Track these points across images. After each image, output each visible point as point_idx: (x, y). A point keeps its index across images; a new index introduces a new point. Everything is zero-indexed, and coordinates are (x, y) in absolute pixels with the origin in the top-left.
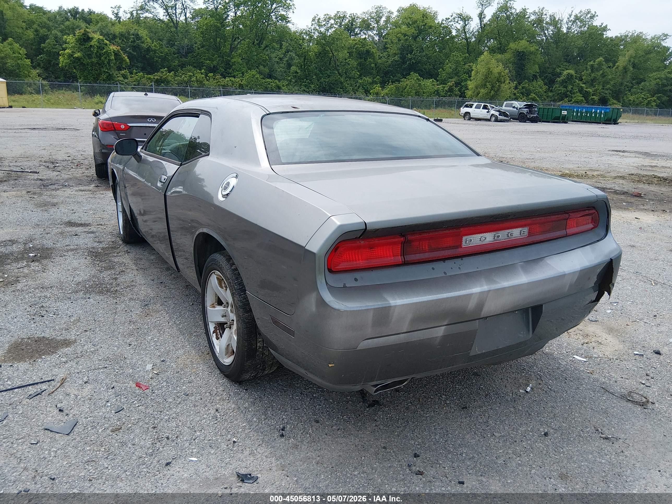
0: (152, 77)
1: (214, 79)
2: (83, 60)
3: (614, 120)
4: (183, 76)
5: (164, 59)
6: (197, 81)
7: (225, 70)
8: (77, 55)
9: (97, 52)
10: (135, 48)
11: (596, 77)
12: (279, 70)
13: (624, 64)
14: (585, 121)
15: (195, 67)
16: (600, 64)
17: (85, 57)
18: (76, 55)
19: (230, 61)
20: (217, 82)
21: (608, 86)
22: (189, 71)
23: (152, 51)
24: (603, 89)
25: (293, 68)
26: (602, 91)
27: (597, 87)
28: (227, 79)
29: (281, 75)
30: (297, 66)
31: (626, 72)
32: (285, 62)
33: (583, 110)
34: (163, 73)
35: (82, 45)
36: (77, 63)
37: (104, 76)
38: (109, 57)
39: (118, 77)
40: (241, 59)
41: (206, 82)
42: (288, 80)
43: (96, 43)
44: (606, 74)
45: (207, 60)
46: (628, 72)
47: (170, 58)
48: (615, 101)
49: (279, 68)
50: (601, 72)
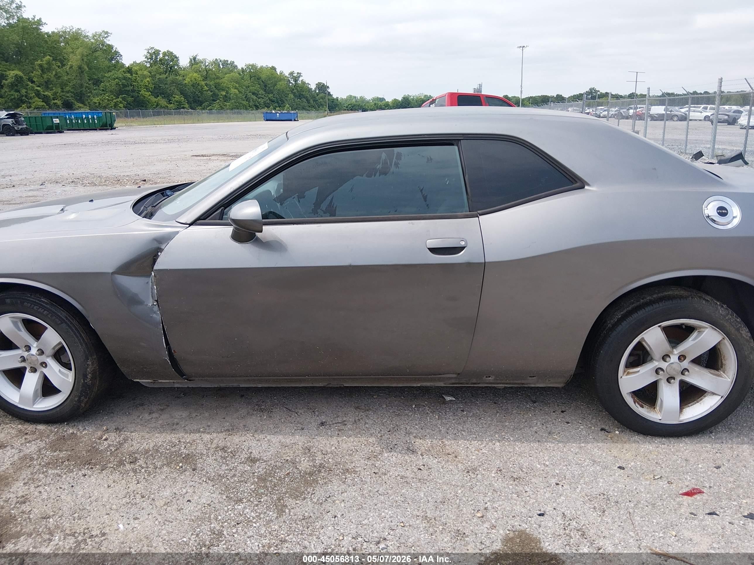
3: (109, 125)
11: (50, 79)
13: (79, 63)
14: (78, 128)
16: (48, 63)
21: (68, 88)
24: (63, 92)
26: (62, 94)
27: (55, 91)
31: (82, 72)
33: (71, 116)
44: (59, 75)
46: (84, 72)
48: (81, 105)
50: (54, 73)
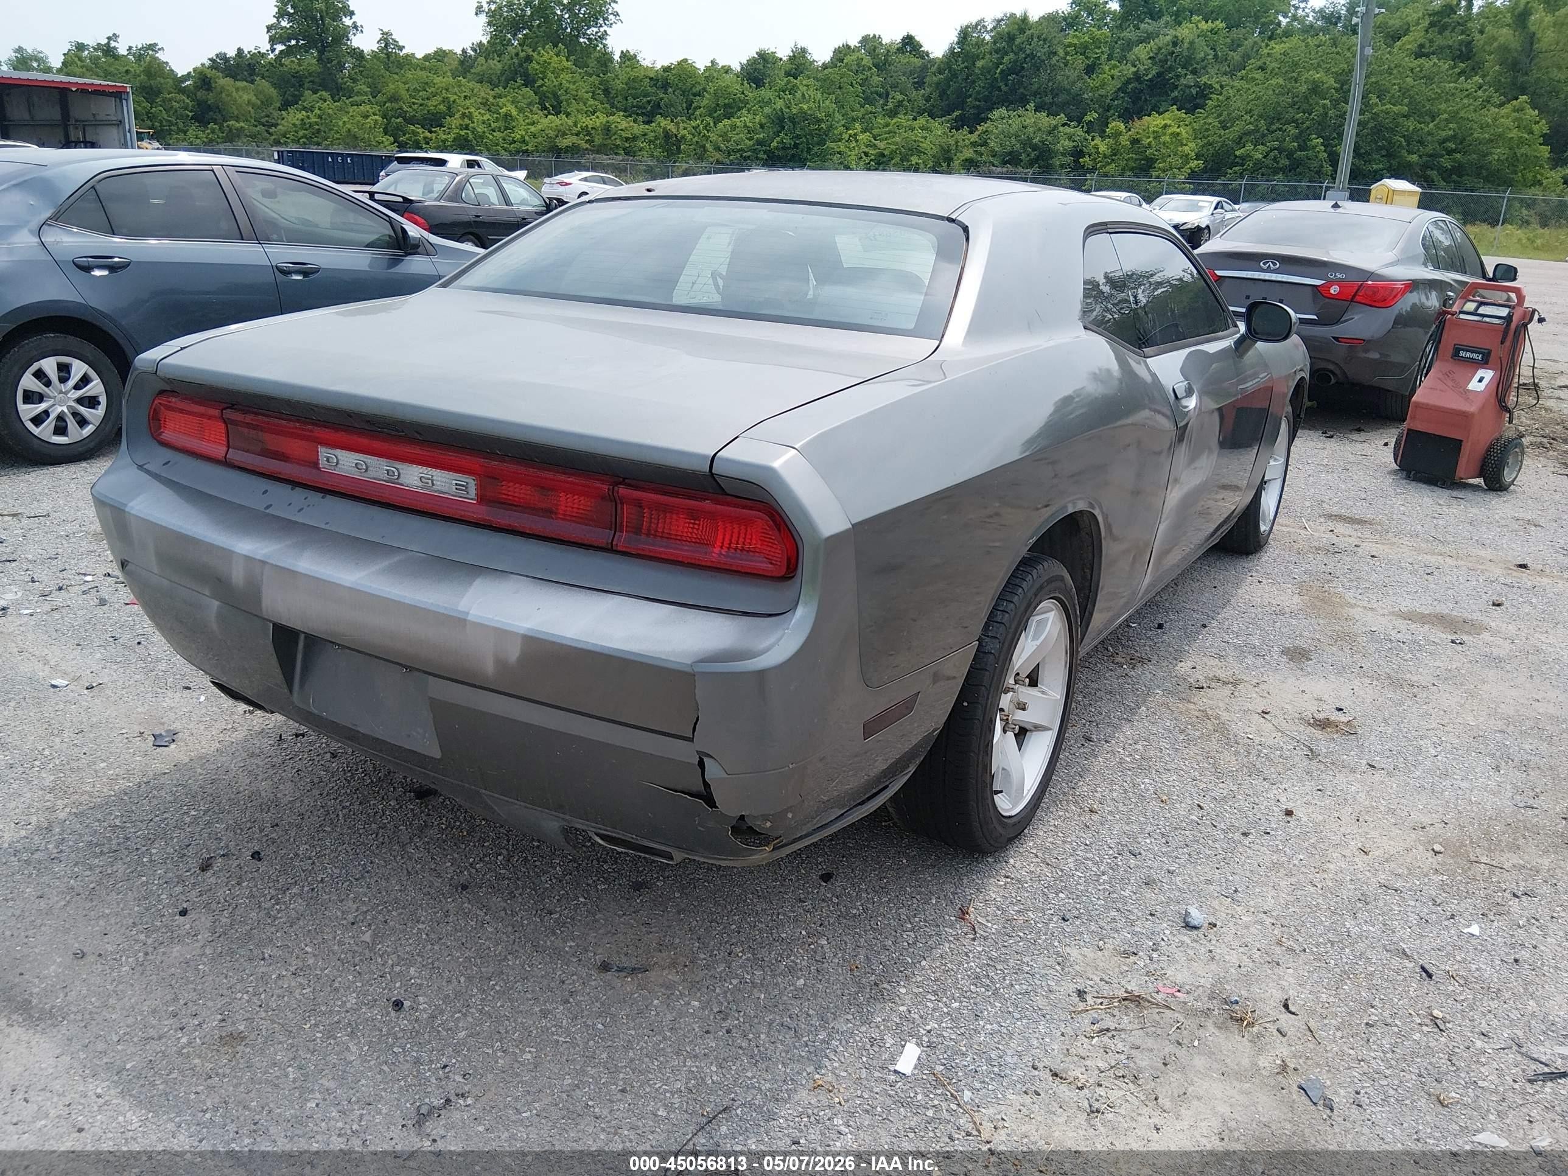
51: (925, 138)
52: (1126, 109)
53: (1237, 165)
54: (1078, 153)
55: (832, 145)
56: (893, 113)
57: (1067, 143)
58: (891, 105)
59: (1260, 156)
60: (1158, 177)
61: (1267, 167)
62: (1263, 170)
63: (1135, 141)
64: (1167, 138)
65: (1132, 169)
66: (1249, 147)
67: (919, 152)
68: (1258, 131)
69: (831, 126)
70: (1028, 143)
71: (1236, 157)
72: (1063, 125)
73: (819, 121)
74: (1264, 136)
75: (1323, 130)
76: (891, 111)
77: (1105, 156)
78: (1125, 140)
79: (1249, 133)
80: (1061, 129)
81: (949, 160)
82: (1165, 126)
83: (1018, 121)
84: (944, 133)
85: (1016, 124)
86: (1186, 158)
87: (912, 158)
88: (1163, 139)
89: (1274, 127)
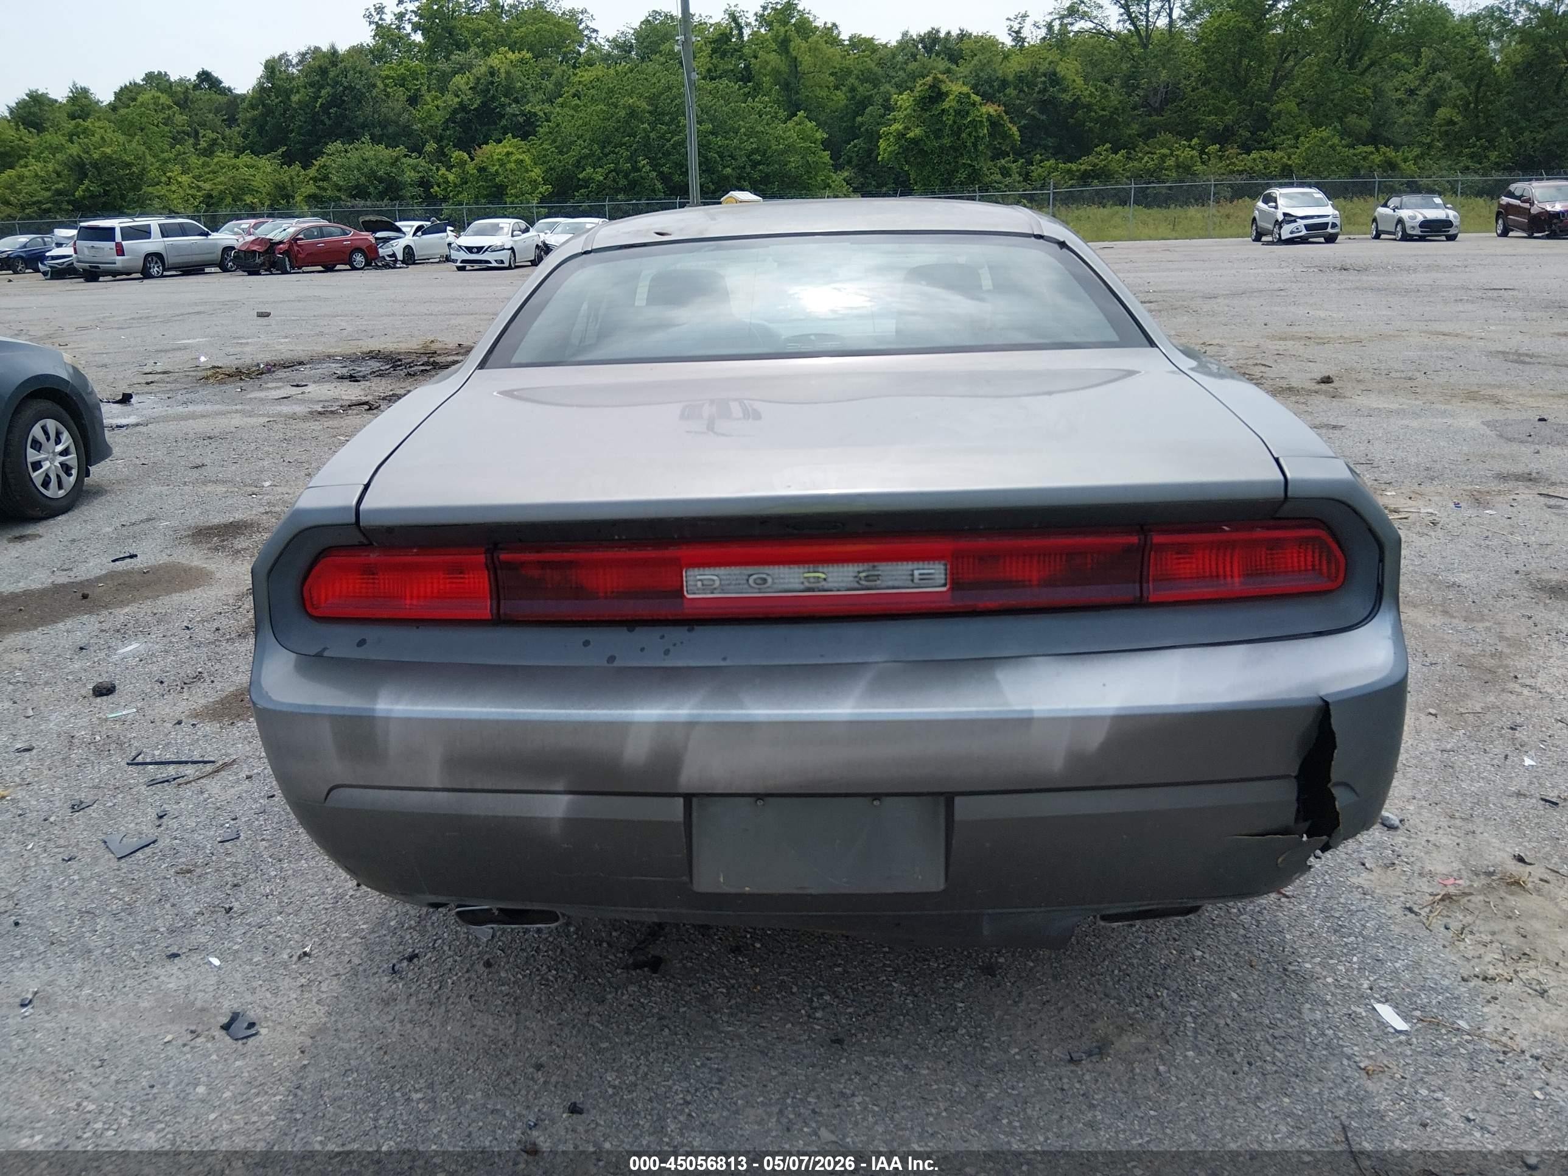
0: (1074, 167)
1: (1221, 157)
2: (925, 144)
4: (1146, 159)
5: (1109, 122)
6: (1178, 166)
7: (1253, 133)
8: (915, 132)
9: (955, 122)
10: (1046, 105)
12: (1402, 120)
15: (1179, 133)
17: (928, 137)
18: (911, 135)
19: (1267, 110)
20: (1228, 165)
22: (1162, 146)
23: (1084, 106)
25: (1443, 113)
28: (1254, 155)
29: (1406, 134)
30: (1455, 106)
32: (1420, 99)
34: (1102, 156)
35: (926, 110)
36: (912, 149)
37: (962, 175)
38: (976, 131)
39: (991, 174)
40: (1298, 105)
41: (1199, 167)
42: (1421, 144)
43: (954, 104)
45: (1210, 113)
47: (1120, 120)
49: (1402, 116)
51: (254, 176)
52: (459, 139)
53: (582, 187)
54: (424, 184)
55: (150, 189)
56: (209, 152)
57: (413, 174)
58: (203, 144)
59: (601, 178)
60: (512, 203)
61: (609, 187)
62: (607, 190)
63: (482, 170)
64: (513, 165)
65: (485, 197)
66: (589, 170)
67: (253, 191)
68: (593, 155)
69: (144, 169)
70: (372, 175)
71: (579, 179)
72: (405, 156)
73: (129, 165)
74: (599, 159)
75: (649, 151)
76: (205, 150)
77: (456, 186)
78: (471, 168)
79: (586, 157)
80: (404, 160)
81: (288, 197)
82: (508, 154)
83: (357, 154)
84: (275, 170)
85: (354, 157)
86: (534, 183)
87: (246, 198)
88: (508, 166)
89: (607, 150)
